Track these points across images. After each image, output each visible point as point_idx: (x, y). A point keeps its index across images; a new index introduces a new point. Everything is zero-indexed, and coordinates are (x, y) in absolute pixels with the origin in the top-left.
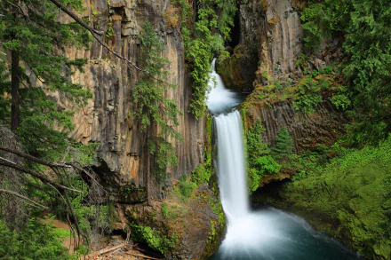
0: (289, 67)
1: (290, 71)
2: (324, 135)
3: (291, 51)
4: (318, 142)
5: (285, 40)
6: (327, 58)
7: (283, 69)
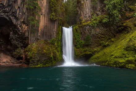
0: (89, 16)
1: (90, 17)
2: (103, 37)
3: (89, 10)
4: (101, 41)
5: (87, 7)
6: (101, 10)
7: (87, 16)
